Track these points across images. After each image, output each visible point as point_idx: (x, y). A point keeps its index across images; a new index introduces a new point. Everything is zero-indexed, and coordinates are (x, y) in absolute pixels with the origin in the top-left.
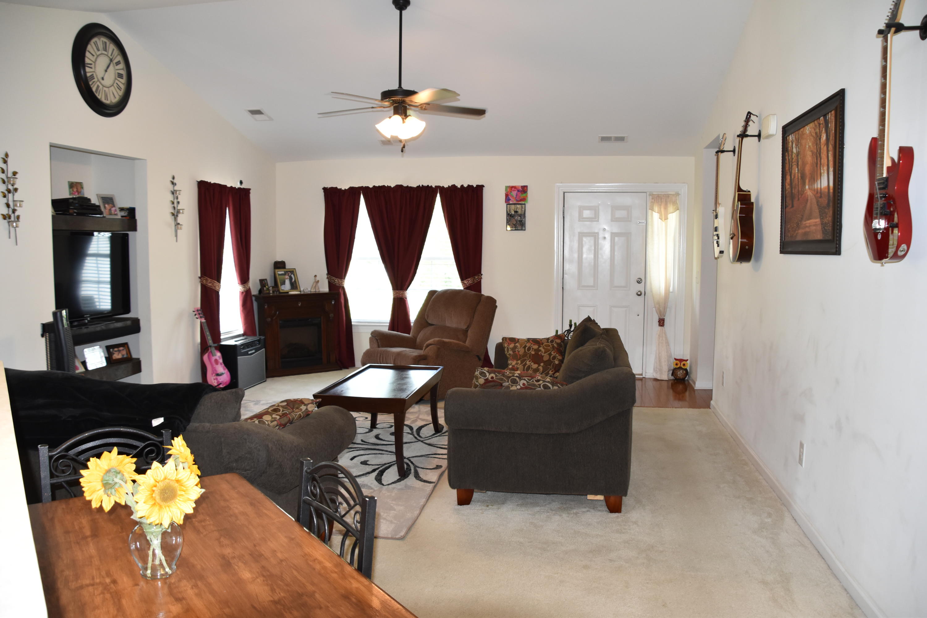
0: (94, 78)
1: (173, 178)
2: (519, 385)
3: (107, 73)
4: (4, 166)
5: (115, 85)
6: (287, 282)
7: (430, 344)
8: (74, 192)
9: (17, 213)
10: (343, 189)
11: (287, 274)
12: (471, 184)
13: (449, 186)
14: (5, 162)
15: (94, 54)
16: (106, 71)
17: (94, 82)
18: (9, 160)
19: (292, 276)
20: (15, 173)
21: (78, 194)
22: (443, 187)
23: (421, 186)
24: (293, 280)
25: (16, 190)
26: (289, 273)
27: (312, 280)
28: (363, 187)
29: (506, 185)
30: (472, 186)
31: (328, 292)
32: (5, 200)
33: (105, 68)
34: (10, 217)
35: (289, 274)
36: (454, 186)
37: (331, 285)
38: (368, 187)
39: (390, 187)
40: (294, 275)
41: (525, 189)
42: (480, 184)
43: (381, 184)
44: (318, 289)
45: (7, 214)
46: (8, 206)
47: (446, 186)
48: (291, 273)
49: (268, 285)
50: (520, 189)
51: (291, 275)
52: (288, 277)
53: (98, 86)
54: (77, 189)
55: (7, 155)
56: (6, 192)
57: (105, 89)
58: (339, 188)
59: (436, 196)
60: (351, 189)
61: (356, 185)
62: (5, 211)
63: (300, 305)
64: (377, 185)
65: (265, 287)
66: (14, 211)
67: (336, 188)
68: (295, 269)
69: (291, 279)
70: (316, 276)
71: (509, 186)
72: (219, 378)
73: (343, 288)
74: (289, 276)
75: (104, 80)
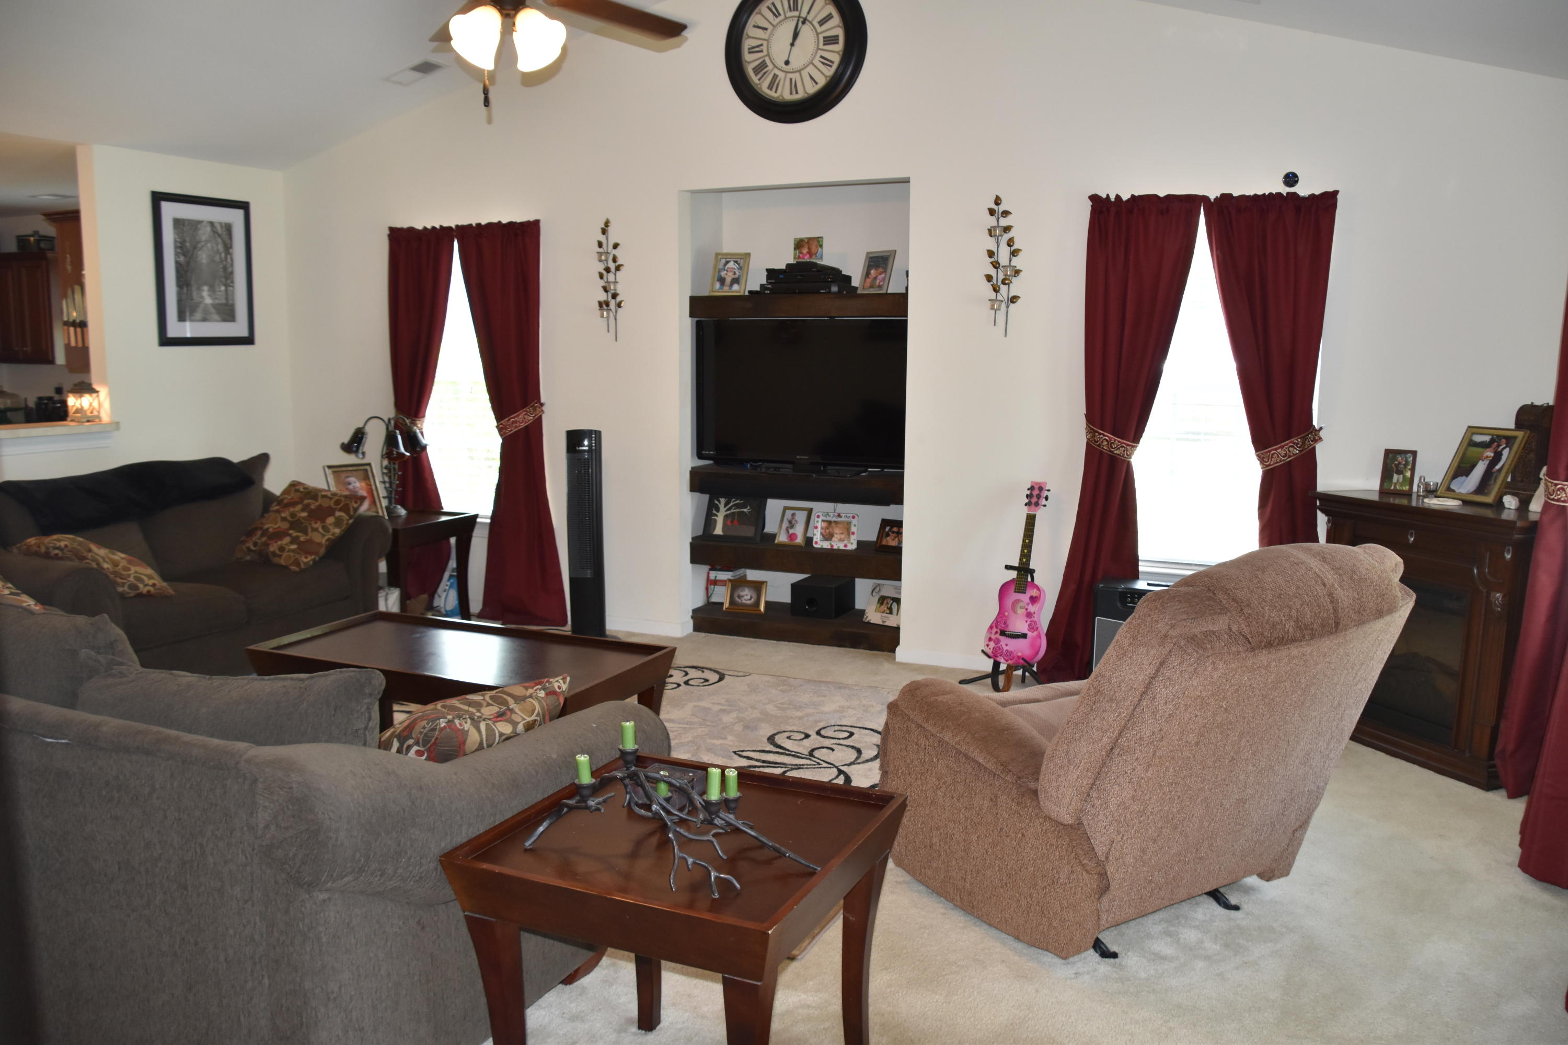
0: (767, 66)
1: (996, 202)
3: (794, 48)
4: (602, 238)
5: (817, 62)
6: (1481, 468)
8: (801, 256)
9: (619, 299)
11: (1495, 444)
14: (604, 232)
15: (766, 25)
16: (792, 45)
17: (765, 73)
18: (611, 230)
19: (1506, 452)
20: (616, 246)
21: (811, 257)
24: (1499, 466)
25: (618, 268)
26: (1503, 441)
32: (602, 283)
33: (791, 40)
34: (607, 304)
35: (1499, 445)
45: (604, 301)
46: (606, 290)
48: (1507, 443)
49: (1413, 471)
52: (1492, 454)
53: (775, 76)
54: (809, 248)
55: (607, 224)
56: (605, 273)
57: (790, 76)
62: (603, 296)
65: (1399, 472)
66: (614, 296)
69: (1496, 460)
74: (1495, 452)
75: (787, 63)
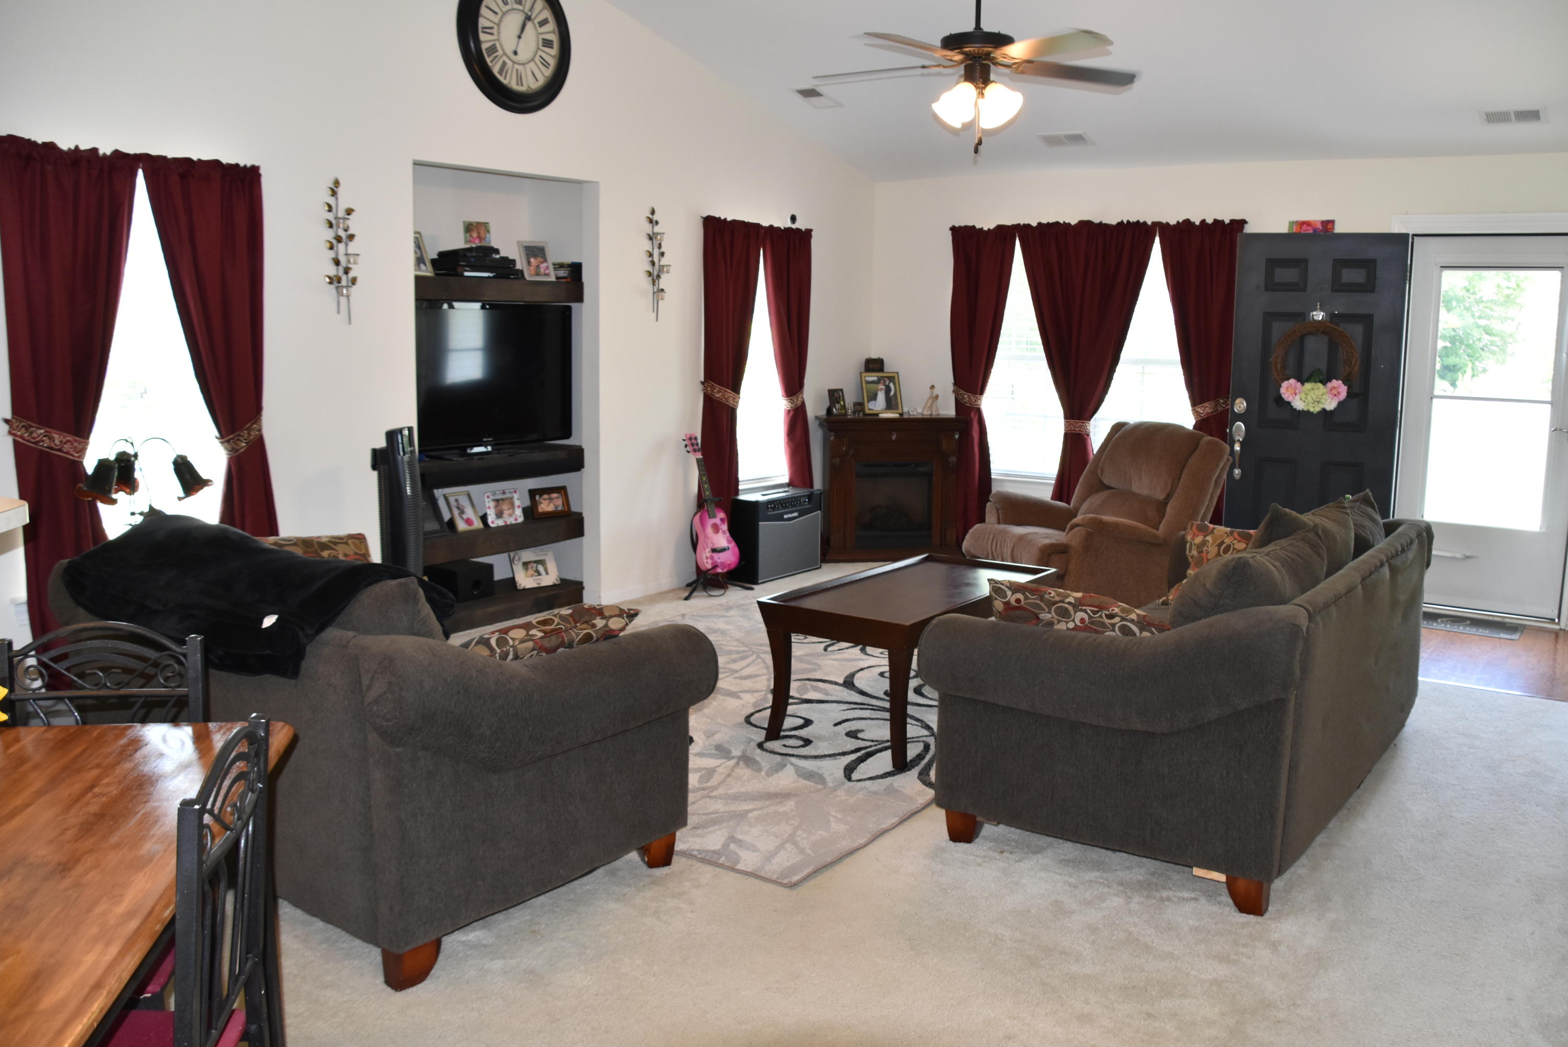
0: (497, 51)
1: (653, 212)
2: (1073, 621)
3: (521, 40)
4: (332, 201)
5: (537, 59)
6: (881, 396)
7: (1077, 525)
8: (472, 239)
9: (352, 274)
10: (986, 229)
11: (882, 382)
12: (1220, 218)
13: (1178, 222)
14: (334, 193)
15: (496, 9)
16: (519, 37)
17: (496, 57)
18: (340, 191)
19: (891, 385)
20: (349, 212)
21: (480, 241)
22: (1168, 224)
23: (1125, 222)
24: (892, 393)
25: (351, 237)
26: (886, 379)
27: (927, 393)
28: (1019, 224)
29: (1291, 220)
30: (1223, 222)
31: (954, 417)
32: (332, 254)
33: (517, 32)
34: (339, 281)
35: (885, 382)
36: (1187, 222)
37: (959, 405)
38: (1028, 226)
39: (1069, 224)
40: (894, 384)
41: (1330, 226)
42: (1238, 218)
43: (1052, 220)
44: (937, 410)
45: (335, 276)
46: (337, 262)
47: (1173, 222)
48: (889, 380)
49: (844, 400)
50: (1320, 226)
51: (889, 383)
52: (884, 387)
53: (504, 64)
54: (479, 233)
55: (337, 183)
56: (334, 242)
57: (517, 66)
58: (978, 226)
59: (1153, 242)
60: (1000, 228)
61: (1009, 223)
62: (332, 270)
63: (894, 437)
64: (1044, 221)
65: (838, 403)
66: (347, 271)
67: (974, 227)
68: (897, 373)
69: (888, 390)
70: (932, 387)
71: (1297, 222)
72: (716, 556)
73: (979, 412)
74: (885, 386)
75: (515, 53)
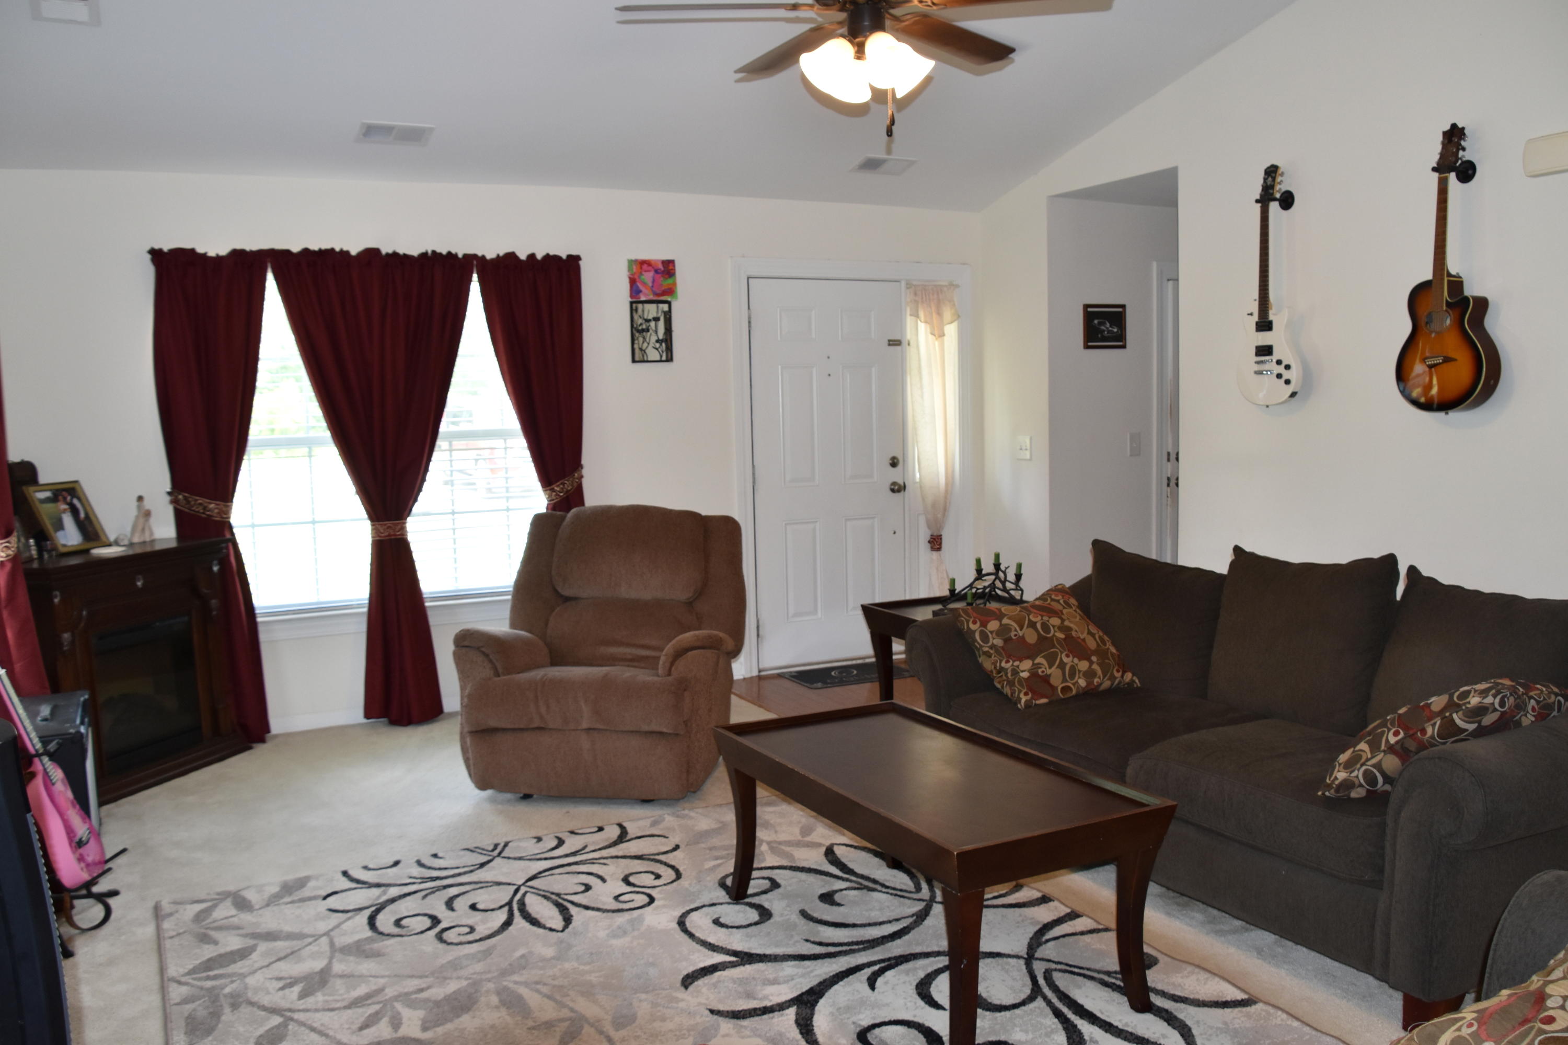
6: (68, 520)
7: (686, 650)
10: (212, 253)
11: (60, 498)
12: (554, 253)
13: (498, 255)
19: (75, 501)
22: (483, 257)
23: (430, 252)
24: (82, 515)
26: (64, 493)
28: (273, 249)
29: (633, 258)
30: (558, 257)
35: (65, 499)
36: (511, 256)
37: (182, 519)
38: (287, 252)
39: (347, 253)
40: (79, 499)
41: (671, 267)
42: (574, 253)
43: (325, 246)
47: (490, 255)
48: (70, 494)
50: (661, 267)
51: (72, 500)
52: (66, 507)
58: (200, 250)
59: (470, 280)
60: (238, 255)
61: (252, 244)
63: (139, 584)
64: (314, 247)
67: (192, 251)
68: (76, 482)
69: (74, 511)
70: (140, 499)
71: (636, 261)
74: (68, 504)
